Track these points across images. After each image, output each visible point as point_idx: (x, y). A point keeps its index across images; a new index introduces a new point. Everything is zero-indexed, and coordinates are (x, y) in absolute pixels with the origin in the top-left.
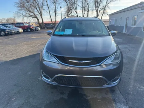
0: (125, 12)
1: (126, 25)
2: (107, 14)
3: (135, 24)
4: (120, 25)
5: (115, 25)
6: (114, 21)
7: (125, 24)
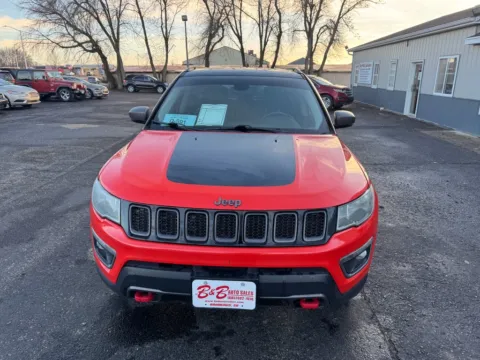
0: (411, 42)
1: (415, 90)
2: (346, 47)
3: (449, 88)
4: (391, 89)
5: (374, 87)
6: (370, 71)
7: (411, 82)
